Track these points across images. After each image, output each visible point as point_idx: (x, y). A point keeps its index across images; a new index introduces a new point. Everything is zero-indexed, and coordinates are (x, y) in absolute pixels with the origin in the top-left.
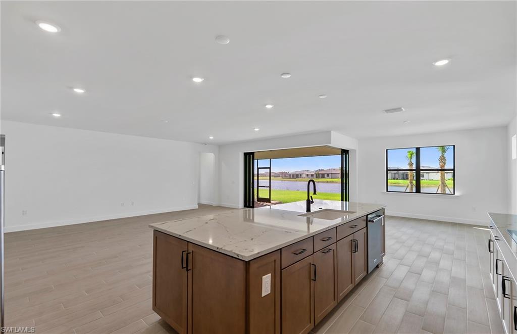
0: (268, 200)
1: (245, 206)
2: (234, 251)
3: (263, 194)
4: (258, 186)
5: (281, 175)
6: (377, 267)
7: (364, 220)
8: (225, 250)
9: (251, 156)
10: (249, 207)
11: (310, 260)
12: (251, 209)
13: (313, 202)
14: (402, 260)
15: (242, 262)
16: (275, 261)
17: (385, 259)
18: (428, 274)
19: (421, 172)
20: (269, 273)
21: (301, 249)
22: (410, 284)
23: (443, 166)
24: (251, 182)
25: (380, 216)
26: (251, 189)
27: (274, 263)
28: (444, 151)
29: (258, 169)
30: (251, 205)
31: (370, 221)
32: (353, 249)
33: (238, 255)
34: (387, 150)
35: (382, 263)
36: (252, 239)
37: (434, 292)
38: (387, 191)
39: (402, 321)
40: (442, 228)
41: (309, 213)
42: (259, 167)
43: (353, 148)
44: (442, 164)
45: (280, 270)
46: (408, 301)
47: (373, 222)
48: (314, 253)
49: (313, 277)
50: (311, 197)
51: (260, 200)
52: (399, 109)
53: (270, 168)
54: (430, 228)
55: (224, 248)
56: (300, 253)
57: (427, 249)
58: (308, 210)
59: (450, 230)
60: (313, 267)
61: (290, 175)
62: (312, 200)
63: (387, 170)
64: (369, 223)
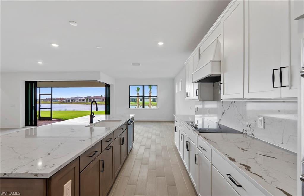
0: (50, 119)
1: (27, 125)
2: (30, 172)
3: (45, 114)
4: (40, 109)
5: (59, 100)
6: (131, 150)
7: (126, 125)
8: (16, 174)
9: (34, 84)
10: (32, 125)
11: (99, 158)
12: (33, 127)
13: (94, 117)
14: (141, 143)
15: (42, 180)
16: (75, 167)
17: (133, 145)
18: (153, 148)
19: (145, 98)
20: (70, 180)
21: (94, 152)
22: (147, 155)
23: (151, 95)
24: (34, 105)
25: (132, 121)
26: (34, 110)
27: (73, 170)
28: (151, 88)
29: (40, 95)
30: (33, 124)
31: (128, 125)
32: (122, 143)
33: (36, 175)
34: (130, 86)
35: (132, 147)
36: (49, 154)
37: (157, 156)
38: (130, 108)
39: (148, 176)
40: (153, 124)
41: (92, 124)
42: (40, 93)
43: (112, 84)
44: (150, 94)
45: (79, 173)
46: (148, 164)
47: (130, 125)
48: (102, 152)
49: (101, 169)
50: (93, 113)
51: (41, 119)
52: (138, 64)
53: (51, 95)
54: (149, 125)
55: (14, 173)
56: (94, 155)
57: (150, 135)
58: (91, 122)
59: (156, 124)
60: (101, 162)
61: (66, 100)
62: (94, 115)
63: (130, 97)
64: (128, 126)
